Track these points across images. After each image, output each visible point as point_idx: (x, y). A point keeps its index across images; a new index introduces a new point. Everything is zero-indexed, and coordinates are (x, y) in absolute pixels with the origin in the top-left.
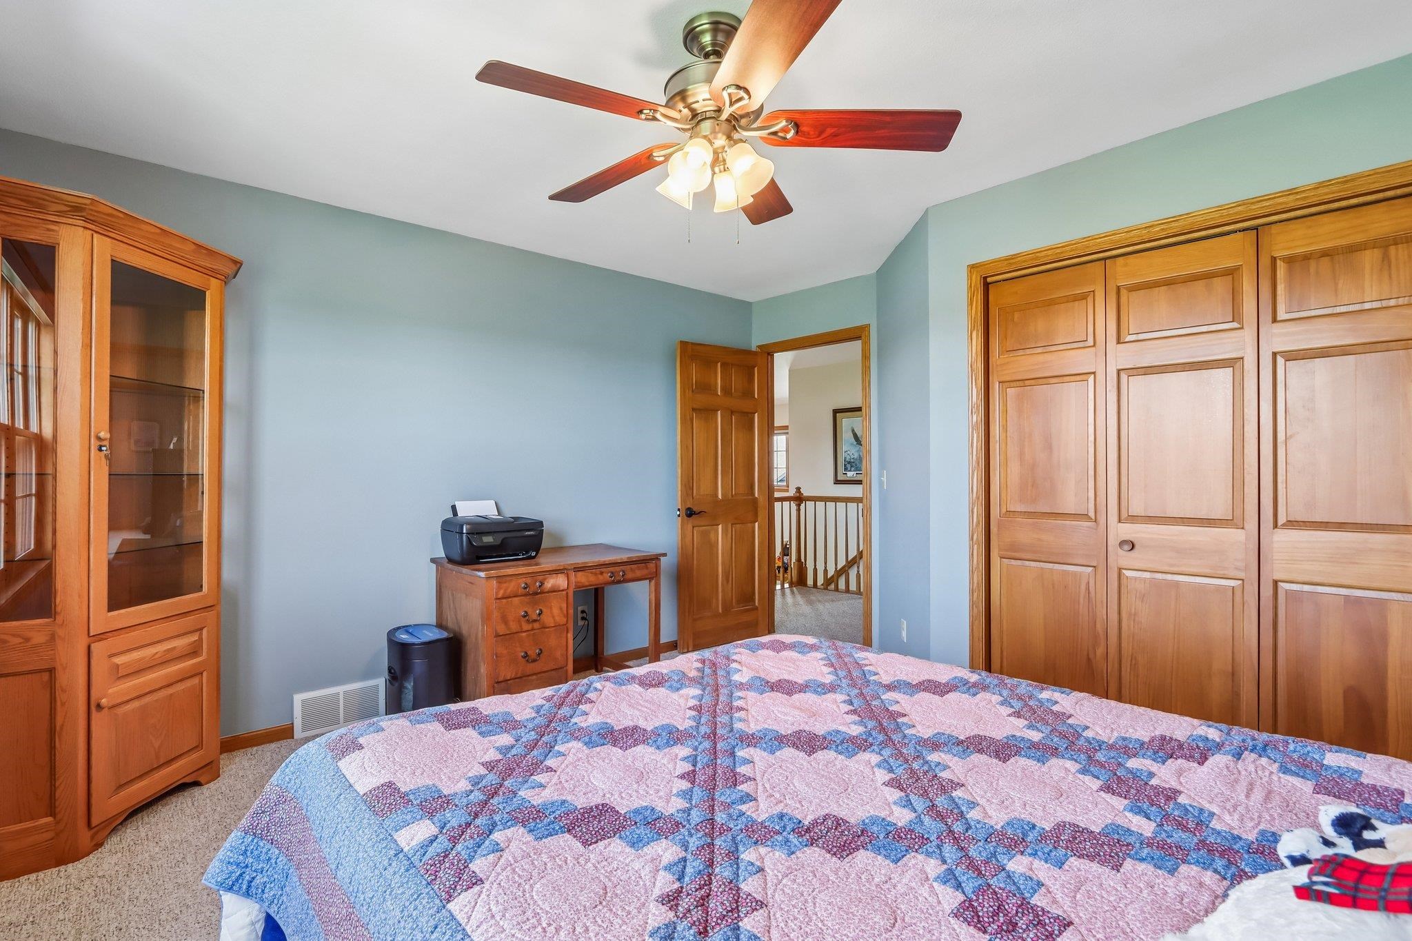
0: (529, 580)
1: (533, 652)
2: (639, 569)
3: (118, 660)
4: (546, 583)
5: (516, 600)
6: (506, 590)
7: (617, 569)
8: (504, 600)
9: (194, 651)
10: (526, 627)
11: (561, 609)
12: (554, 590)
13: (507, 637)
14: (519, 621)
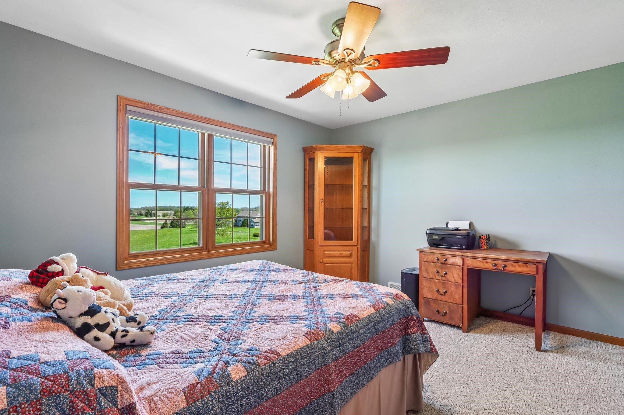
0: (439, 257)
1: (442, 291)
2: (519, 266)
3: (326, 252)
4: (449, 260)
5: (433, 264)
6: (428, 258)
7: (500, 262)
8: (427, 263)
9: (350, 256)
10: (438, 277)
11: (459, 275)
12: (454, 264)
13: (429, 279)
14: (434, 274)
